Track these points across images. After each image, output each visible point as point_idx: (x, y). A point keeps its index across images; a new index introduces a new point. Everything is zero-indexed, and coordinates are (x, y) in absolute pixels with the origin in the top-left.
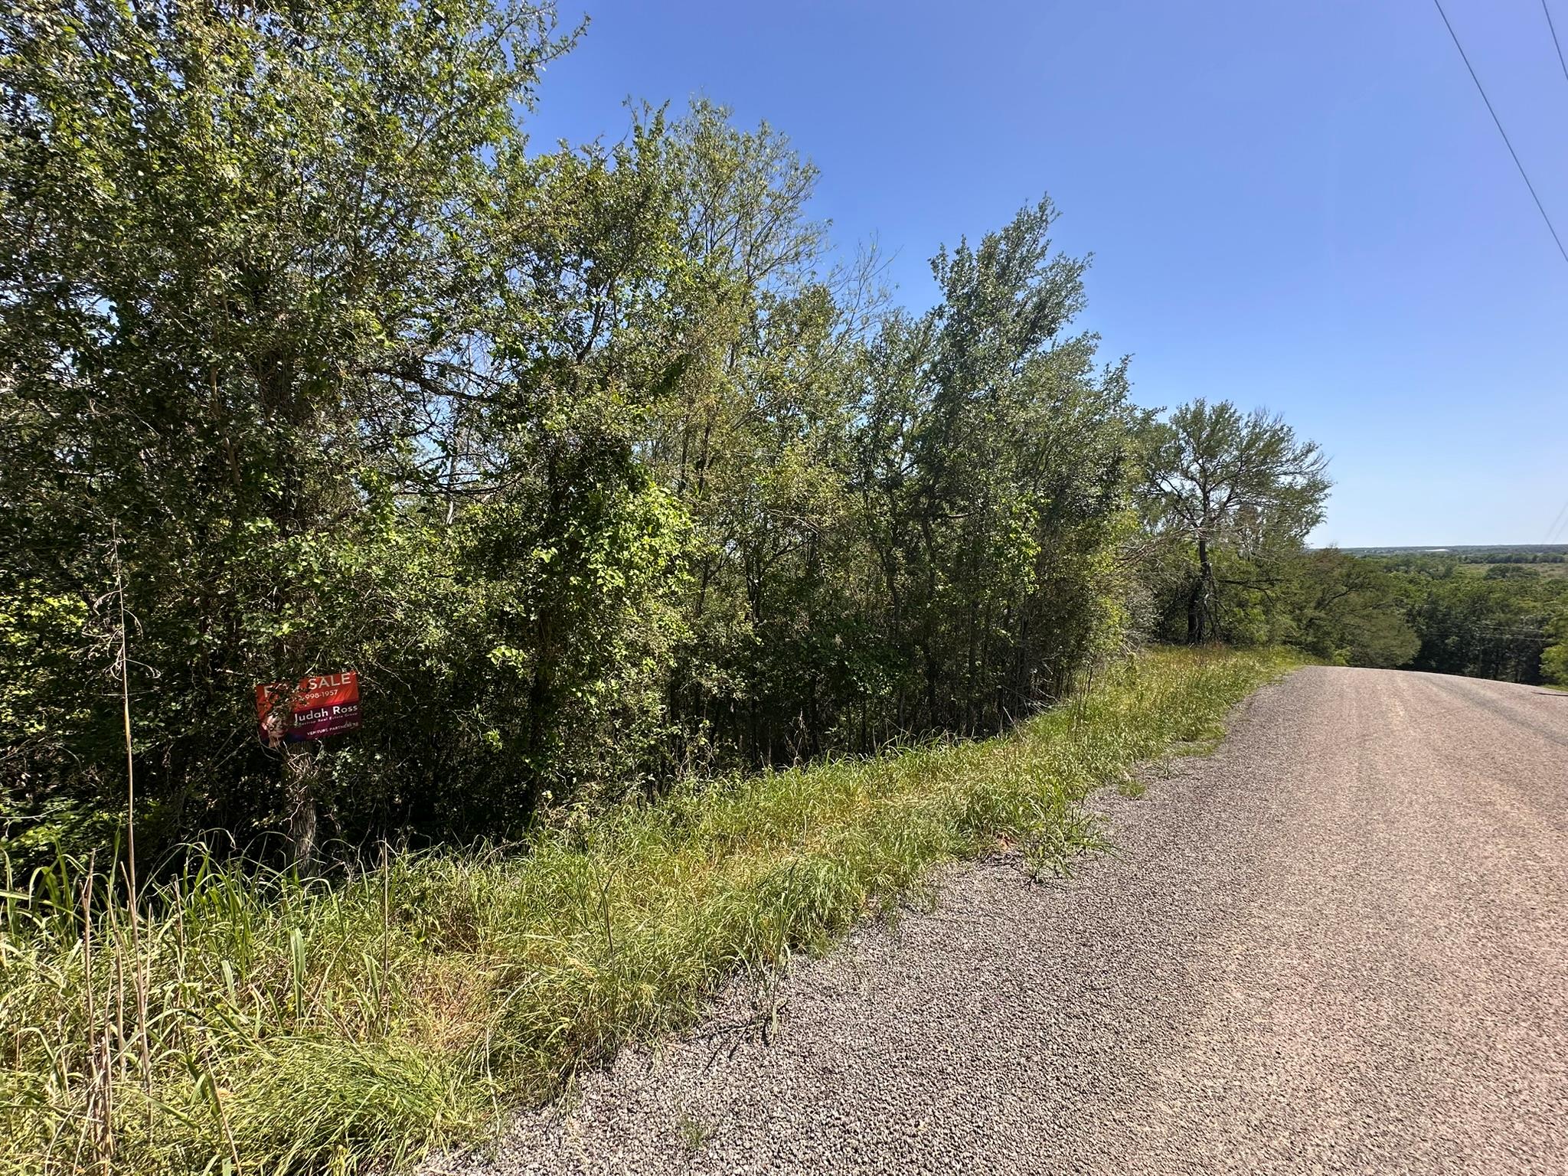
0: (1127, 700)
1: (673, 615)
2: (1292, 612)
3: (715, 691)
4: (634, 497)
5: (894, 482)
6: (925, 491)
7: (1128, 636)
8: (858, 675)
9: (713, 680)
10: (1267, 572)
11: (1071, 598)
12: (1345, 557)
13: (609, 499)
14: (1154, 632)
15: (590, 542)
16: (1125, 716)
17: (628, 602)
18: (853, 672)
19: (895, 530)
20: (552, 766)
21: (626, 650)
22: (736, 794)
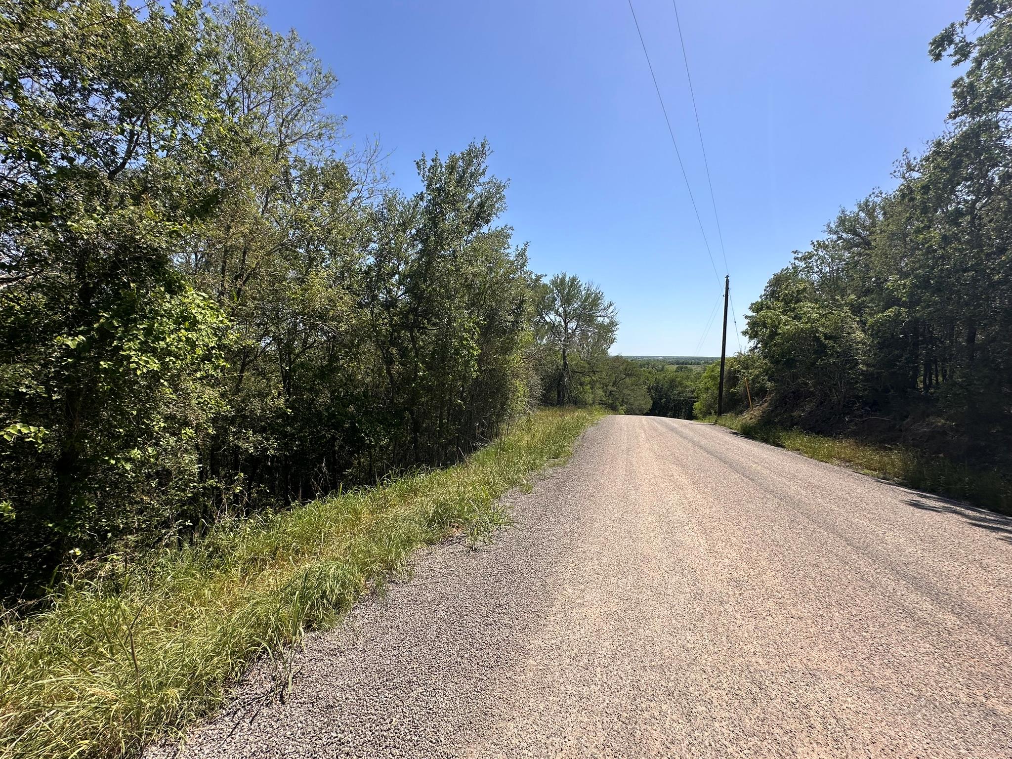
0: (527, 438)
1: (211, 394)
2: (603, 388)
3: (251, 450)
4: (171, 298)
5: (391, 304)
6: (411, 311)
7: (528, 402)
8: (365, 432)
9: (249, 442)
10: (592, 367)
11: (498, 381)
12: (625, 360)
13: (144, 297)
14: (541, 400)
15: (123, 332)
16: (525, 447)
17: (165, 383)
18: (360, 431)
19: (391, 335)
20: (82, 526)
21: (164, 422)
22: (267, 525)
